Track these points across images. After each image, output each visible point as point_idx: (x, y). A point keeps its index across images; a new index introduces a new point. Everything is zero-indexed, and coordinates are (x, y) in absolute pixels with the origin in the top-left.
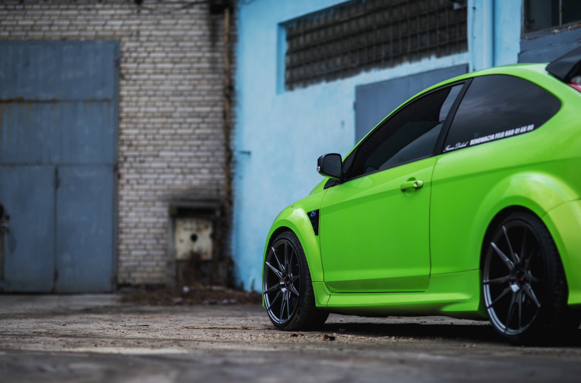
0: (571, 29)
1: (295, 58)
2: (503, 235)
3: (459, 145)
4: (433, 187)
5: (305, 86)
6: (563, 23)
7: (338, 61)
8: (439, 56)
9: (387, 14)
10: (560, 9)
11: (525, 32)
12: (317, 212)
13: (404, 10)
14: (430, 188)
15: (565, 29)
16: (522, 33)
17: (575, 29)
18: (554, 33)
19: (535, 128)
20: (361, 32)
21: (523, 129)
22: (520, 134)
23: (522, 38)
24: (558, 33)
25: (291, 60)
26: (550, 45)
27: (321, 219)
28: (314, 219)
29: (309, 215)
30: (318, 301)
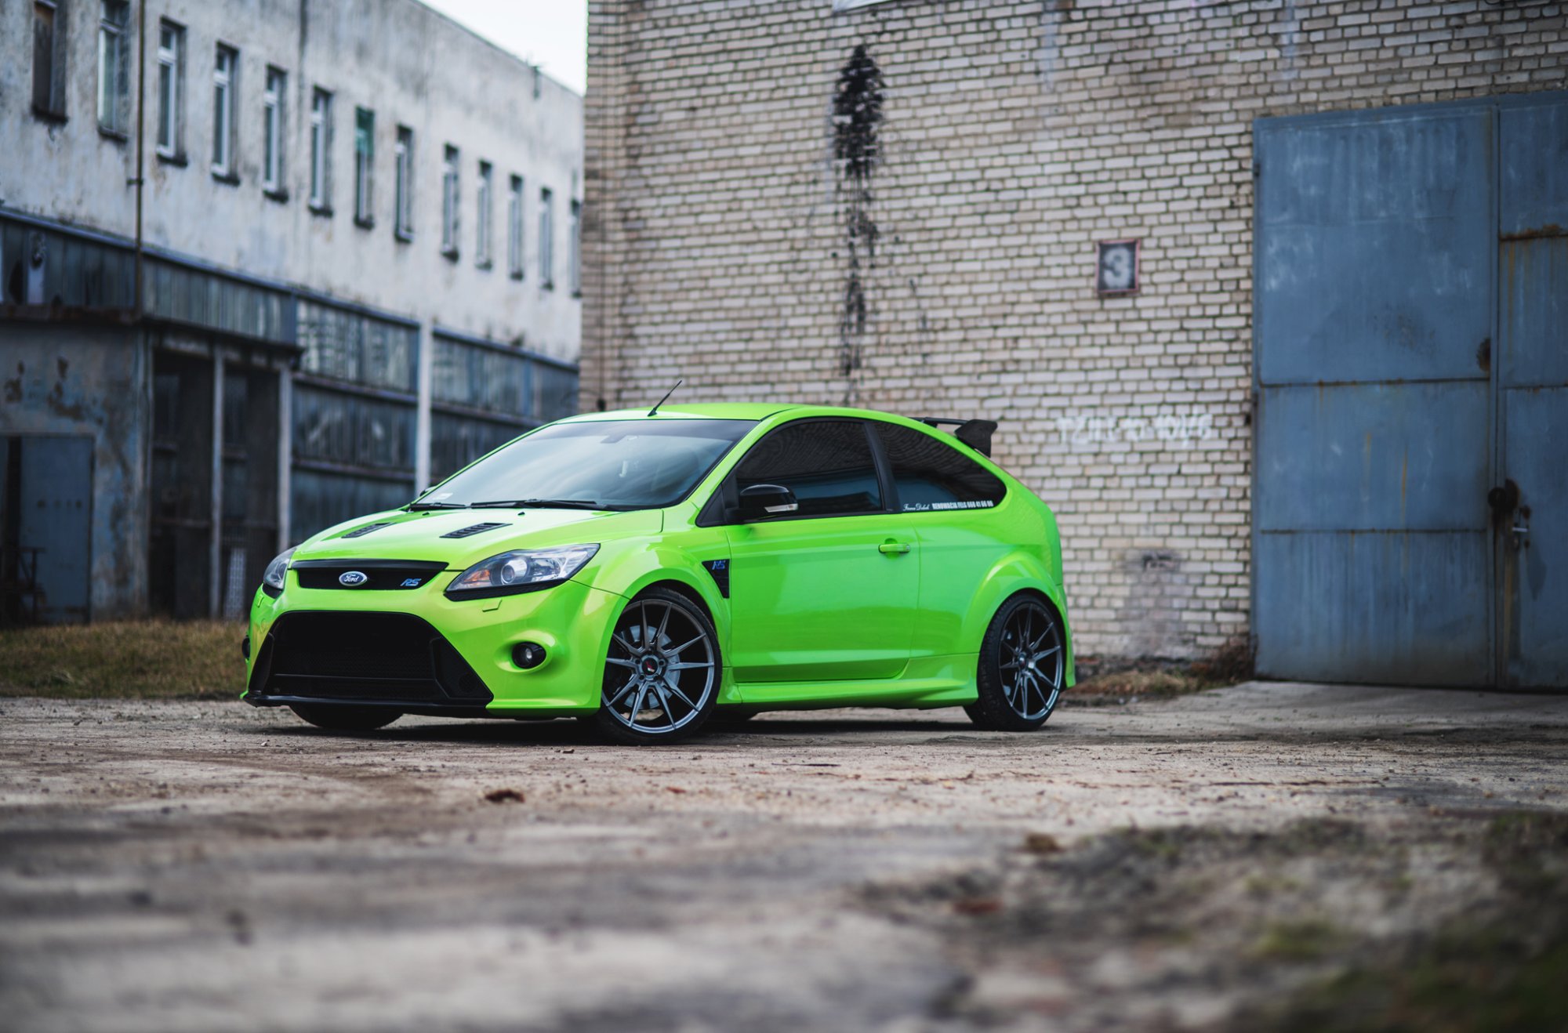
3: (918, 506)
12: (727, 562)
14: (920, 554)
19: (995, 505)
21: (984, 504)
22: (982, 508)
27: (734, 574)
28: (720, 572)
29: (707, 565)
30: (724, 695)
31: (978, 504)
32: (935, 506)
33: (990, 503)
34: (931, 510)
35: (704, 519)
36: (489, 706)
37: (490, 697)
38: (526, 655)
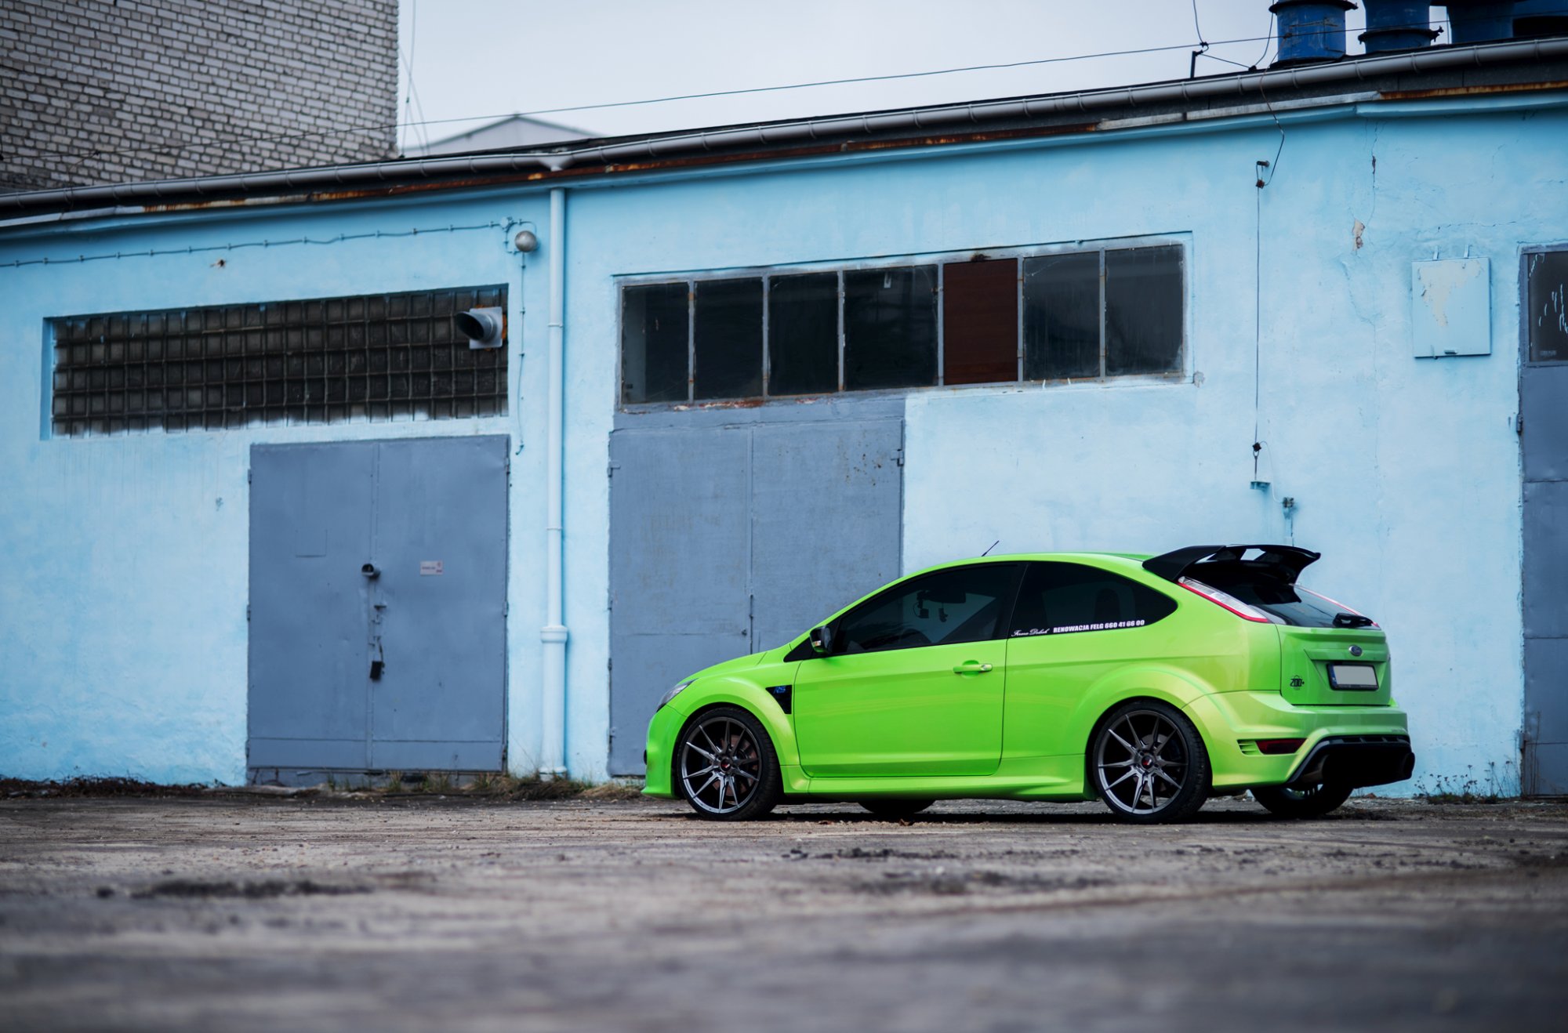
0: (710, 409)
1: (79, 380)
2: (1126, 721)
3: (1035, 631)
5: (107, 428)
6: (697, 396)
7: (195, 397)
8: (433, 414)
9: (315, 337)
10: (691, 378)
11: (623, 402)
12: (789, 688)
13: (355, 334)
14: (1006, 673)
15: (698, 408)
16: (617, 403)
17: (718, 408)
18: (678, 410)
19: (1146, 624)
20: (253, 357)
21: (1130, 624)
23: (618, 410)
24: (686, 411)
25: (71, 382)
26: (671, 426)
27: (797, 699)
28: (783, 696)
29: (771, 690)
30: (790, 787)
31: (1121, 624)
32: (1055, 630)
33: (1143, 622)
34: (1051, 633)
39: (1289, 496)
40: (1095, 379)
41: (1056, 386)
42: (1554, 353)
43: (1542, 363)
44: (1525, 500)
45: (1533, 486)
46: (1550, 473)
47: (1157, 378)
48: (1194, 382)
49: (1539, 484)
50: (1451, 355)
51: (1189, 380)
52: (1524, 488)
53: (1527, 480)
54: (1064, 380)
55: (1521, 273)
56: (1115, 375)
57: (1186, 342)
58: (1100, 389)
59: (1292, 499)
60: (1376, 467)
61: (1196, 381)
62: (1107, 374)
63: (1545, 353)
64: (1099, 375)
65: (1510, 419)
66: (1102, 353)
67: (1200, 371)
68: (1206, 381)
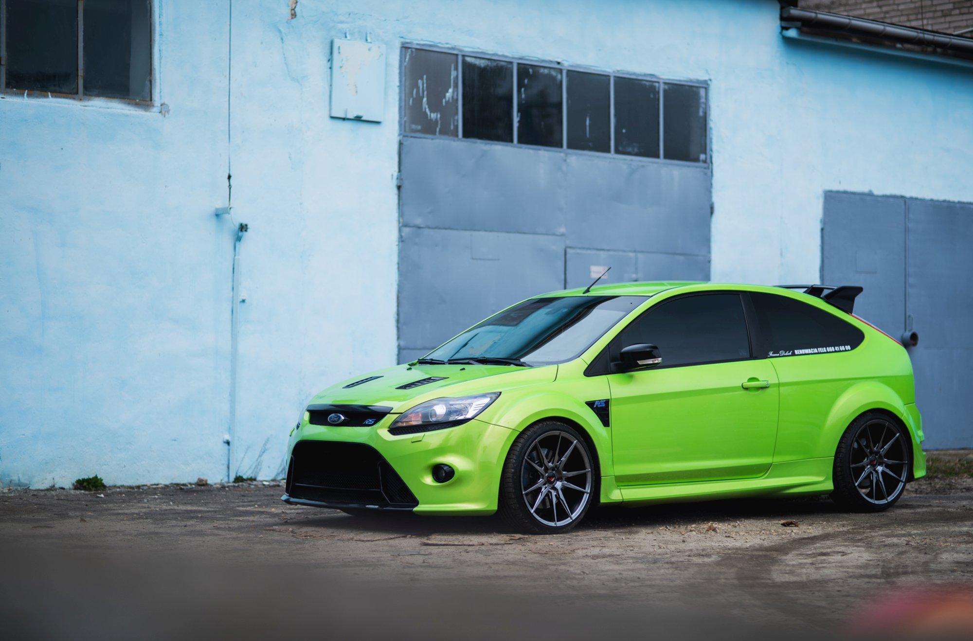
3: (782, 352)
4: (781, 388)
12: (607, 402)
14: (778, 388)
19: (852, 348)
21: (842, 348)
22: (840, 351)
27: (613, 410)
28: (602, 410)
29: (590, 404)
30: (607, 496)
31: (837, 348)
32: (796, 352)
33: (848, 347)
34: (794, 354)
35: (591, 371)
36: (416, 509)
37: (416, 503)
38: (443, 473)
39: (244, 223)
40: (75, 96)
41: (37, 97)
42: (419, 127)
43: (413, 135)
44: (401, 239)
45: (406, 230)
46: (419, 221)
47: (129, 104)
48: (160, 112)
49: (411, 229)
50: (358, 119)
51: (155, 110)
52: (400, 231)
53: (403, 225)
54: (44, 93)
55: (401, 61)
56: (91, 95)
57: (155, 74)
58: (79, 106)
59: (246, 225)
60: (301, 204)
61: (163, 112)
62: (85, 94)
63: (414, 127)
64: (77, 93)
65: (392, 175)
66: (81, 73)
67: (166, 103)
68: (171, 112)
